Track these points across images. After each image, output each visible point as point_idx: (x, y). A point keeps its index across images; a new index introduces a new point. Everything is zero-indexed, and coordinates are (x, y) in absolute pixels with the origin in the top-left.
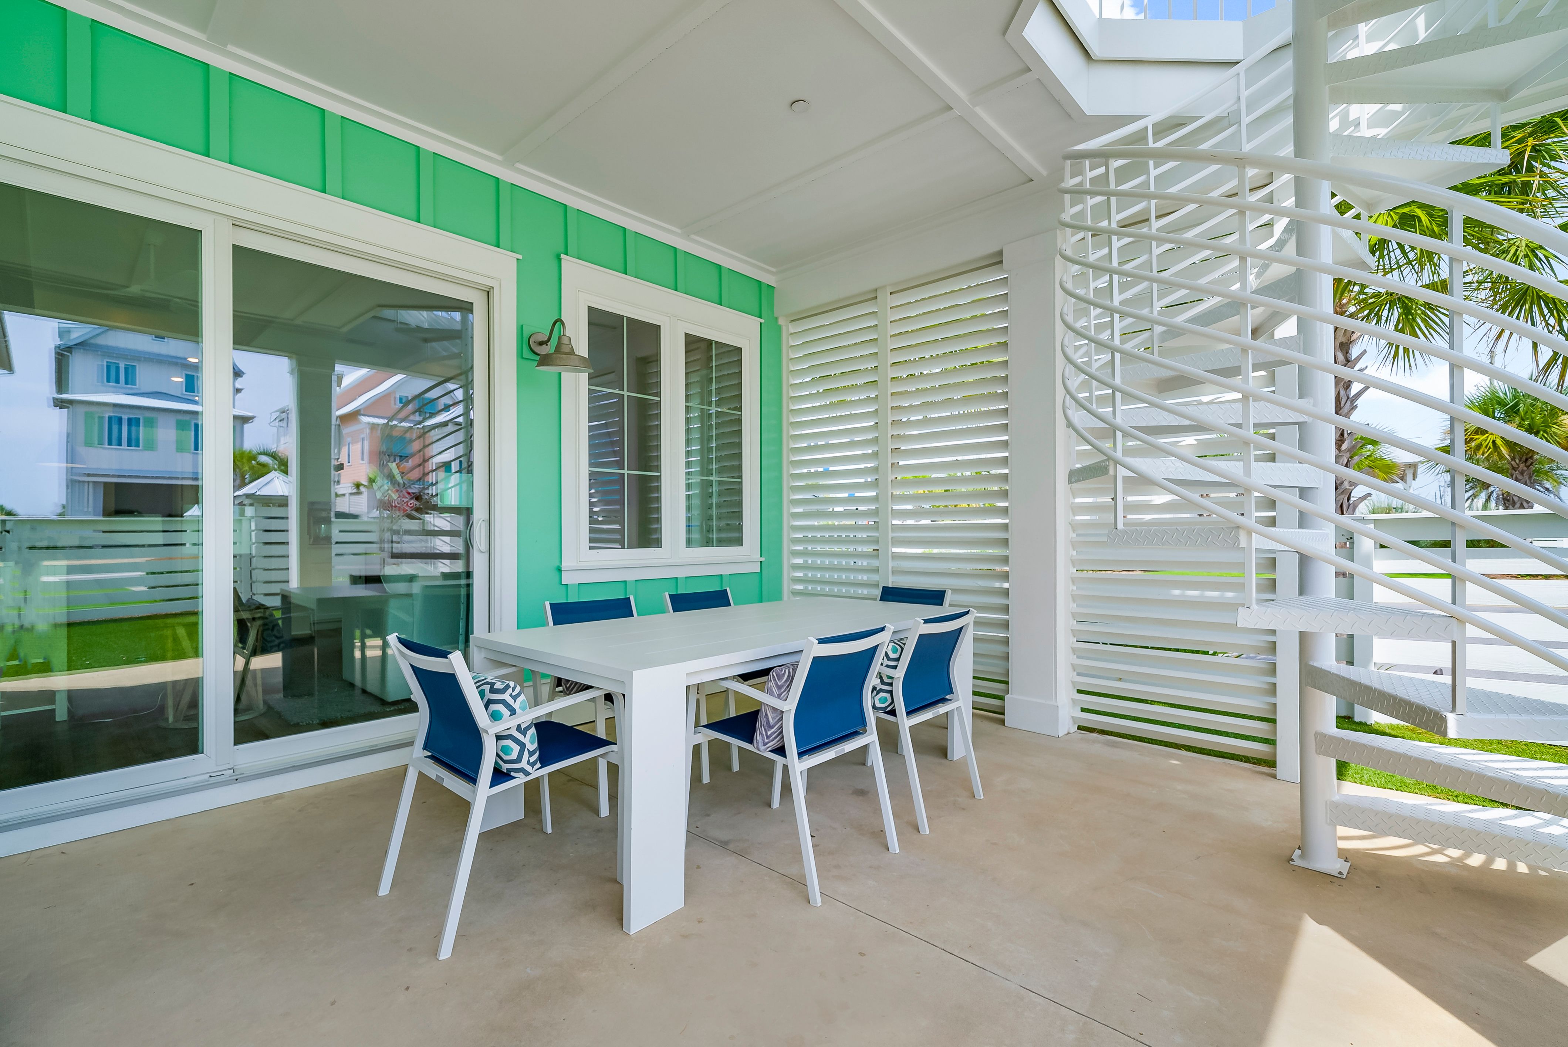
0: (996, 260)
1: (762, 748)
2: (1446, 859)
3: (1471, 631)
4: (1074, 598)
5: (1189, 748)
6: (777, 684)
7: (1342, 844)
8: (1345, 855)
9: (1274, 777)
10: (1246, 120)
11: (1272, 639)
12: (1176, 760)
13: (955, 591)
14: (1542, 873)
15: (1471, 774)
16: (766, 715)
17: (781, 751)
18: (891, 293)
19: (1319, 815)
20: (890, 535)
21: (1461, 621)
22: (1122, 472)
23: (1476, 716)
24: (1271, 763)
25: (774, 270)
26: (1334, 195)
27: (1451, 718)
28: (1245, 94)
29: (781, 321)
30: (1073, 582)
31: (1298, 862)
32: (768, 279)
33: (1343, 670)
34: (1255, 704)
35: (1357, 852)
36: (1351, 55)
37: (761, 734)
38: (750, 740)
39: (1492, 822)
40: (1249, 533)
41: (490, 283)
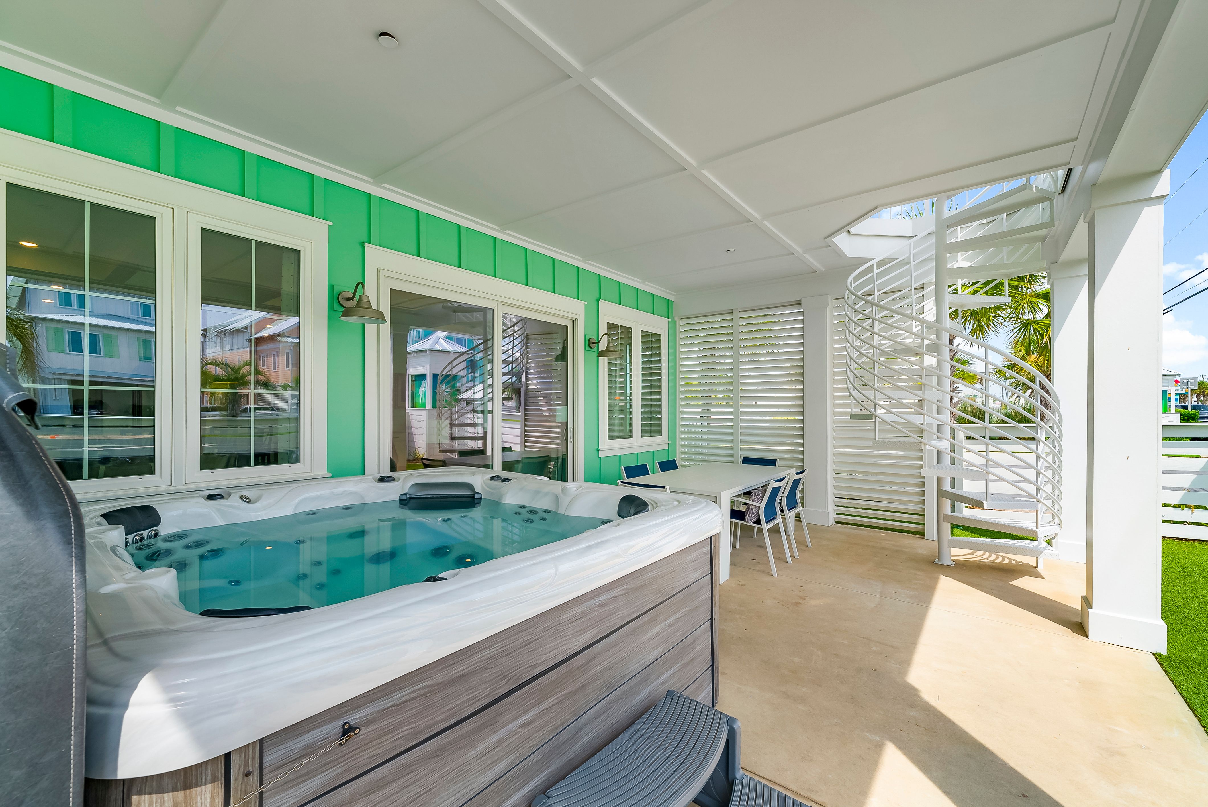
0: (799, 303)
1: (750, 522)
2: (988, 561)
3: (991, 477)
4: (834, 463)
5: (887, 529)
6: (757, 498)
7: (952, 558)
8: (953, 560)
9: (924, 539)
10: (913, 263)
11: (923, 480)
12: (883, 533)
13: (781, 459)
14: (1020, 563)
15: (993, 523)
16: (752, 509)
17: (758, 522)
18: (740, 312)
19: (944, 544)
20: (740, 431)
21: (988, 473)
22: (878, 419)
23: (993, 502)
24: (922, 534)
25: (675, 294)
26: (950, 308)
27: (985, 503)
28: (913, 252)
29: (676, 319)
30: (834, 455)
31: (937, 562)
32: (671, 298)
33: (953, 491)
34: (916, 508)
35: (957, 560)
36: (956, 266)
37: (749, 516)
38: (743, 520)
39: (1002, 543)
40: (925, 444)
41: (575, 317)
